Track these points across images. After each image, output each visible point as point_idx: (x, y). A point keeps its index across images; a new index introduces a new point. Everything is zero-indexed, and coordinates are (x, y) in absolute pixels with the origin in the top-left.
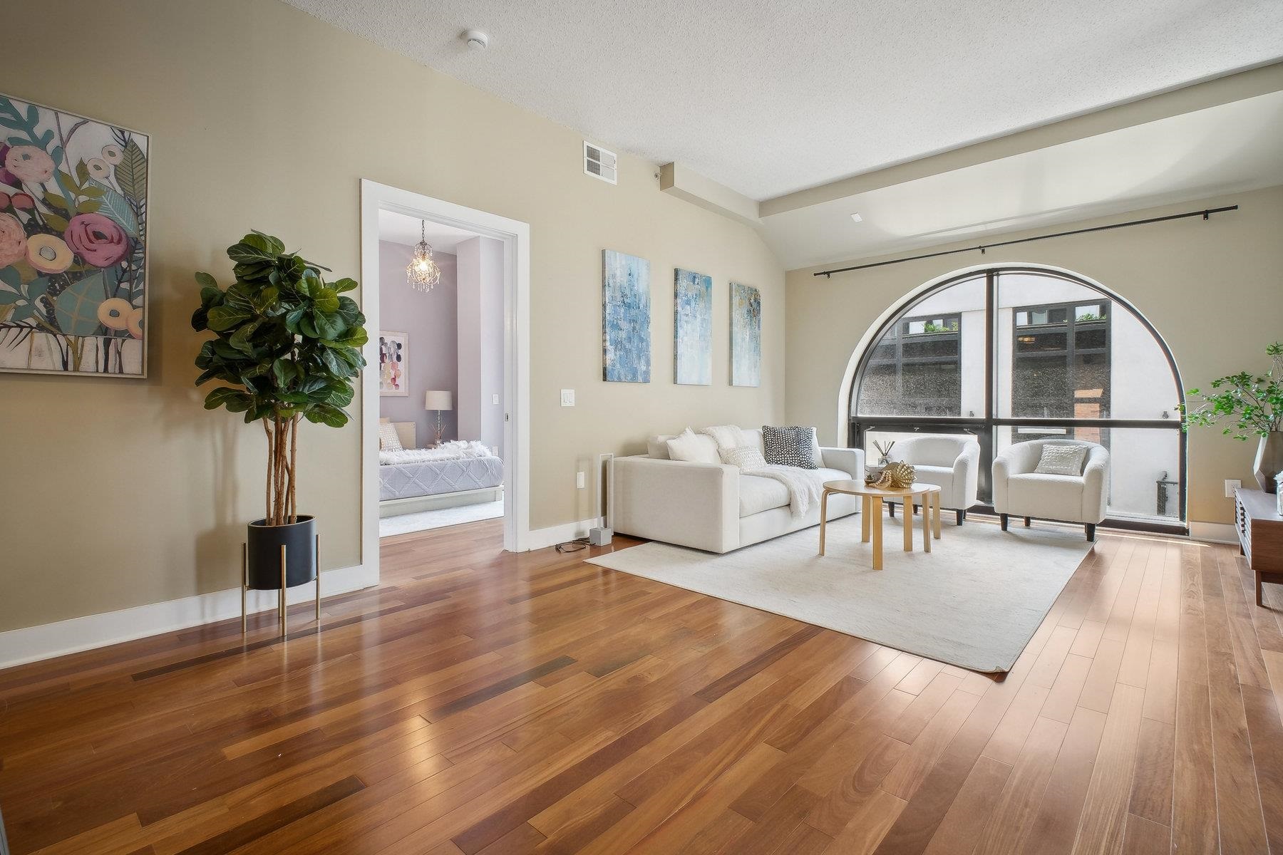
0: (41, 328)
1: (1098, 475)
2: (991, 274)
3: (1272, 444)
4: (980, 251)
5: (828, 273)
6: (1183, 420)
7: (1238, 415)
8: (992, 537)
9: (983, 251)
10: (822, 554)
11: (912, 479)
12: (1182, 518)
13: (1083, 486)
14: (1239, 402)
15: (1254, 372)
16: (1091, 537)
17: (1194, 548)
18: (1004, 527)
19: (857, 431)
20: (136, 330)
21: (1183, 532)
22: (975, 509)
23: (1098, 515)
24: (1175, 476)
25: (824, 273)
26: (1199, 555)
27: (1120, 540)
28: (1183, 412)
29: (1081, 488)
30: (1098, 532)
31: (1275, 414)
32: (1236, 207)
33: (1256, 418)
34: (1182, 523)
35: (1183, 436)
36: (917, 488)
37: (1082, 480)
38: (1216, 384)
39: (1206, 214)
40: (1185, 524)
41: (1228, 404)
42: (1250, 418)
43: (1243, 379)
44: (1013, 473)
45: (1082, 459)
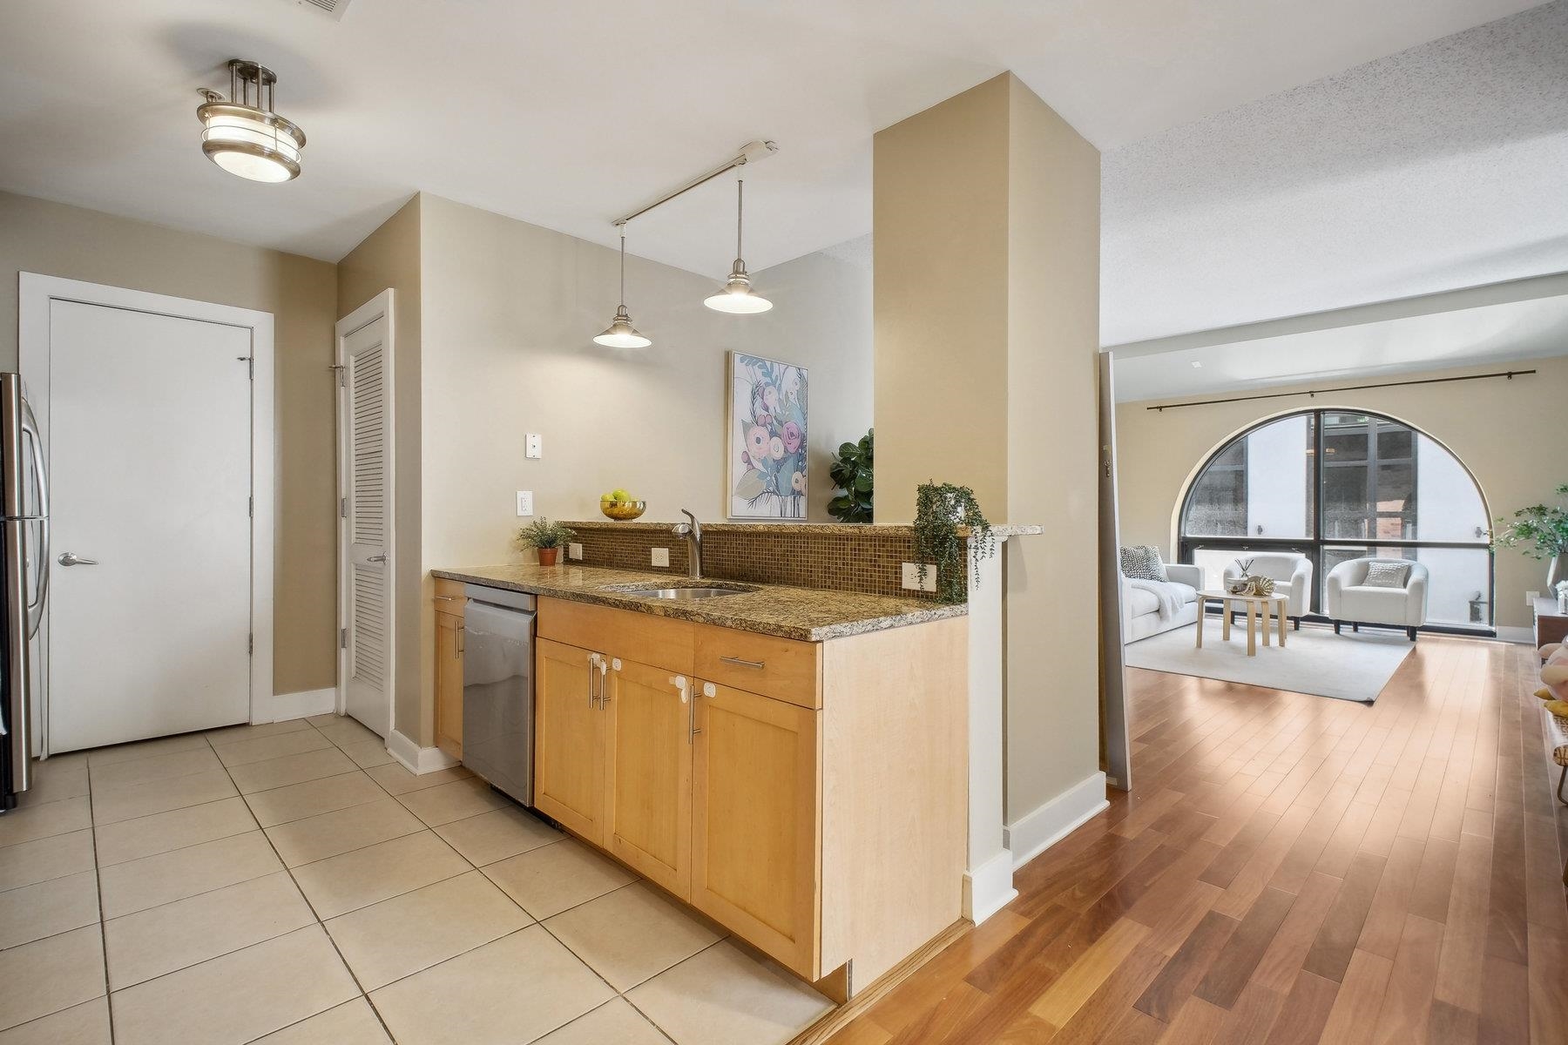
0: (774, 492)
1: (1420, 587)
2: (1318, 413)
3: (1561, 563)
4: (1309, 395)
5: (1160, 408)
6: (1491, 543)
7: (1536, 539)
8: (1328, 638)
9: (1312, 395)
10: (1199, 645)
11: (1272, 589)
12: (1491, 624)
13: (1407, 596)
14: (1536, 529)
15: (1549, 505)
16: (1413, 638)
17: (1500, 646)
18: (1337, 631)
19: (1186, 549)
20: (804, 491)
21: (1492, 634)
22: (1308, 619)
23: (1419, 622)
24: (1485, 598)
25: (1157, 408)
26: (1504, 650)
27: (1437, 641)
28: (1492, 537)
29: (1405, 598)
30: (1420, 634)
31: (1563, 539)
32: (1534, 372)
33: (1549, 542)
34: (1490, 628)
35: (1492, 555)
36: (1276, 596)
37: (1405, 591)
38: (1518, 514)
39: (1510, 375)
40: (1493, 629)
41: (1527, 531)
42: (1543, 543)
43: (1541, 511)
44: (1345, 586)
45: (1404, 573)
